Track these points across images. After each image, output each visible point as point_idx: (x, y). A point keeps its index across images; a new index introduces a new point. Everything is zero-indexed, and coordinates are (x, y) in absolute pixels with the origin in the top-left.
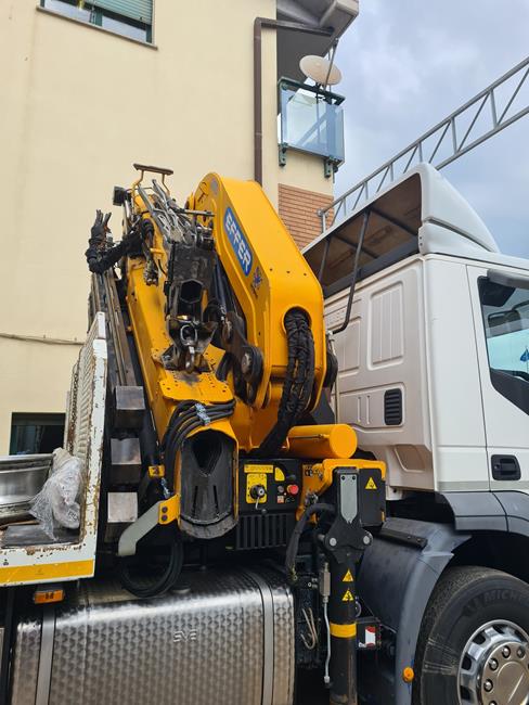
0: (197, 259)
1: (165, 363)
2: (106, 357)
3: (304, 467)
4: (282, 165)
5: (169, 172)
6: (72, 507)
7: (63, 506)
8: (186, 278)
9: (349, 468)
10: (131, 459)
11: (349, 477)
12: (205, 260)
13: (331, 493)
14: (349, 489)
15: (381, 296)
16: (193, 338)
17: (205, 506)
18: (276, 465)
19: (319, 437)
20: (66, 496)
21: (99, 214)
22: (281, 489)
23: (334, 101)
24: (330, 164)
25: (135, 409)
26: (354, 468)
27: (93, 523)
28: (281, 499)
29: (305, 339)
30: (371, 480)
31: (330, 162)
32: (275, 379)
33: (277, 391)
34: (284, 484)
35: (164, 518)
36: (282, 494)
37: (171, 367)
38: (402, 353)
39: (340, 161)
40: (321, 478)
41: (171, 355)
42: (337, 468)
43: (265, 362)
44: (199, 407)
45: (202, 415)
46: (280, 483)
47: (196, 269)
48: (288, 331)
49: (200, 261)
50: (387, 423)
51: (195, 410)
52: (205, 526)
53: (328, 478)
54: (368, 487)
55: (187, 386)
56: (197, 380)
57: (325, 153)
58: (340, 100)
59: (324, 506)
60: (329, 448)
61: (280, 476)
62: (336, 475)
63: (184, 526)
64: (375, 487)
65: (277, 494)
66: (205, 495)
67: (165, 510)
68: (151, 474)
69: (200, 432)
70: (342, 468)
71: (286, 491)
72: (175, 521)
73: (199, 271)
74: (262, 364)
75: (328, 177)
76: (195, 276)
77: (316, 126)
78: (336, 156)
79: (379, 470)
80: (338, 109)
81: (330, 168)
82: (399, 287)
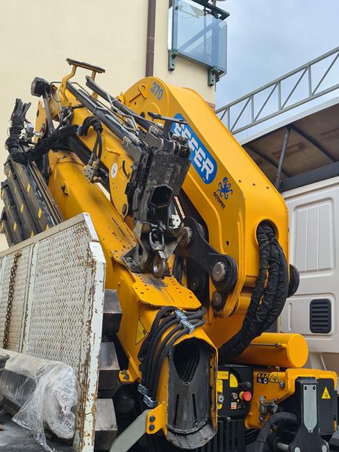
0: (172, 165)
1: (129, 265)
2: (105, 262)
3: (256, 373)
4: (171, 70)
5: (101, 71)
6: (69, 416)
7: (61, 416)
8: (158, 183)
9: (309, 378)
10: (109, 364)
11: (310, 387)
12: (179, 167)
13: (293, 403)
14: (310, 399)
15: (306, 209)
16: (161, 243)
17: (185, 415)
18: (231, 371)
19: (276, 345)
20: (63, 405)
21: (18, 102)
22: (234, 395)
23: (220, 15)
24: (213, 73)
25: (113, 313)
26: (314, 378)
27: (91, 434)
28: (234, 406)
29: (277, 251)
30: (326, 390)
31: (214, 72)
32: (246, 289)
33: (245, 300)
34: (237, 390)
35: (152, 428)
36: (236, 401)
37: (138, 270)
38: (332, 266)
39: (222, 72)
40: (283, 387)
41: (132, 257)
42: (299, 378)
43: (239, 271)
44: (179, 313)
45: (186, 323)
46: (234, 390)
47: (169, 175)
48: (260, 243)
49: (175, 168)
50: (312, 330)
51: (175, 317)
52: (185, 435)
53: (291, 388)
54: (324, 397)
55: (156, 290)
56: (163, 285)
57: (210, 62)
58: (225, 15)
59: (286, 415)
60: (286, 357)
61: (234, 383)
62: (299, 386)
63: (170, 437)
64: (329, 397)
65: (231, 400)
66: (185, 405)
67: (152, 419)
68: (122, 380)
69: (185, 340)
70: (305, 378)
71: (239, 398)
72: (161, 430)
73: (172, 177)
74: (236, 274)
75: (210, 85)
76: (167, 182)
77: (203, 33)
78: (219, 67)
79: (332, 380)
80: (221, 24)
81: (213, 77)
82: (328, 203)
